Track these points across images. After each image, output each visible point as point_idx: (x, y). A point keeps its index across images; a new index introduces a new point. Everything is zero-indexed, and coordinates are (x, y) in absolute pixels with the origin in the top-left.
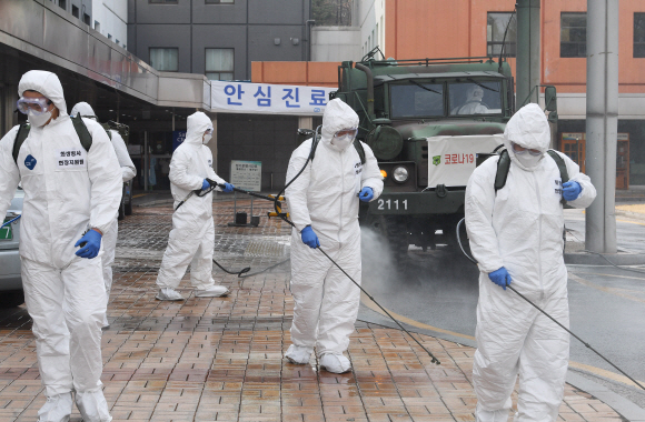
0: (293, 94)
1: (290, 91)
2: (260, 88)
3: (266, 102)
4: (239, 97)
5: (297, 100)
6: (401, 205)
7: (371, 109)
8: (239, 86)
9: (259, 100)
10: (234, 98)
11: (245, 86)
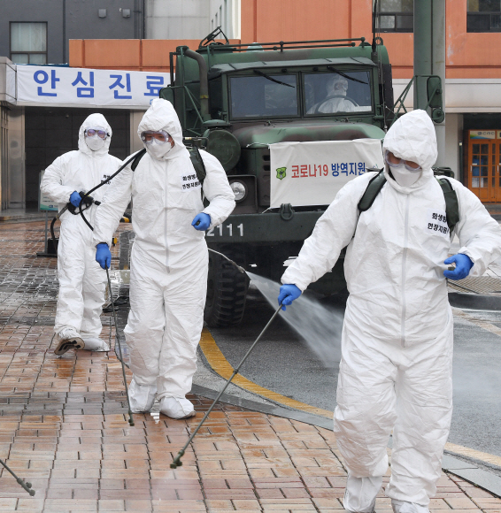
0: (124, 82)
1: (120, 78)
2: (80, 74)
3: (88, 93)
4: (53, 87)
5: (129, 90)
6: (236, 230)
7: (205, 107)
8: (53, 72)
9: (79, 90)
10: (47, 88)
11: (61, 72)
